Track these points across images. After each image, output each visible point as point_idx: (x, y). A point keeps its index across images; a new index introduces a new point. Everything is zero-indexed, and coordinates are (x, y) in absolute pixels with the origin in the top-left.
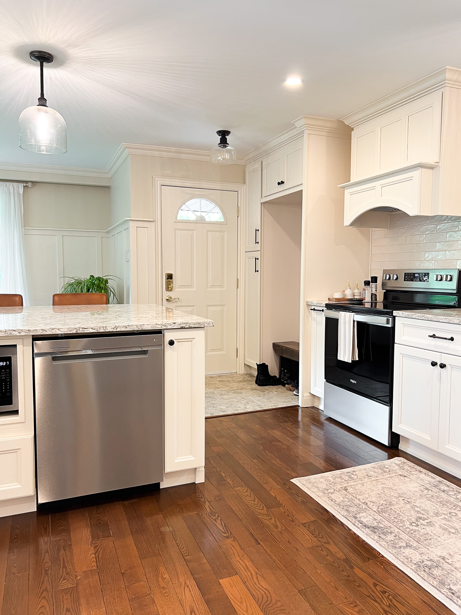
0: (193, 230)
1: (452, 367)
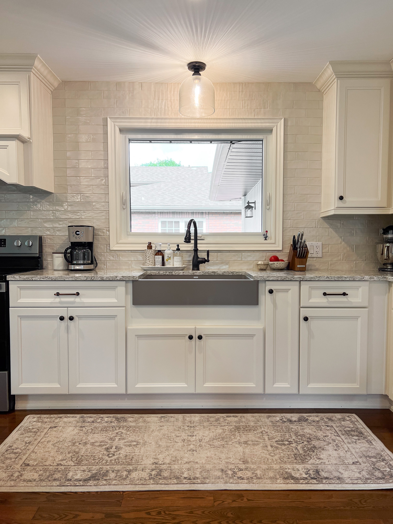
1: (80, 317)
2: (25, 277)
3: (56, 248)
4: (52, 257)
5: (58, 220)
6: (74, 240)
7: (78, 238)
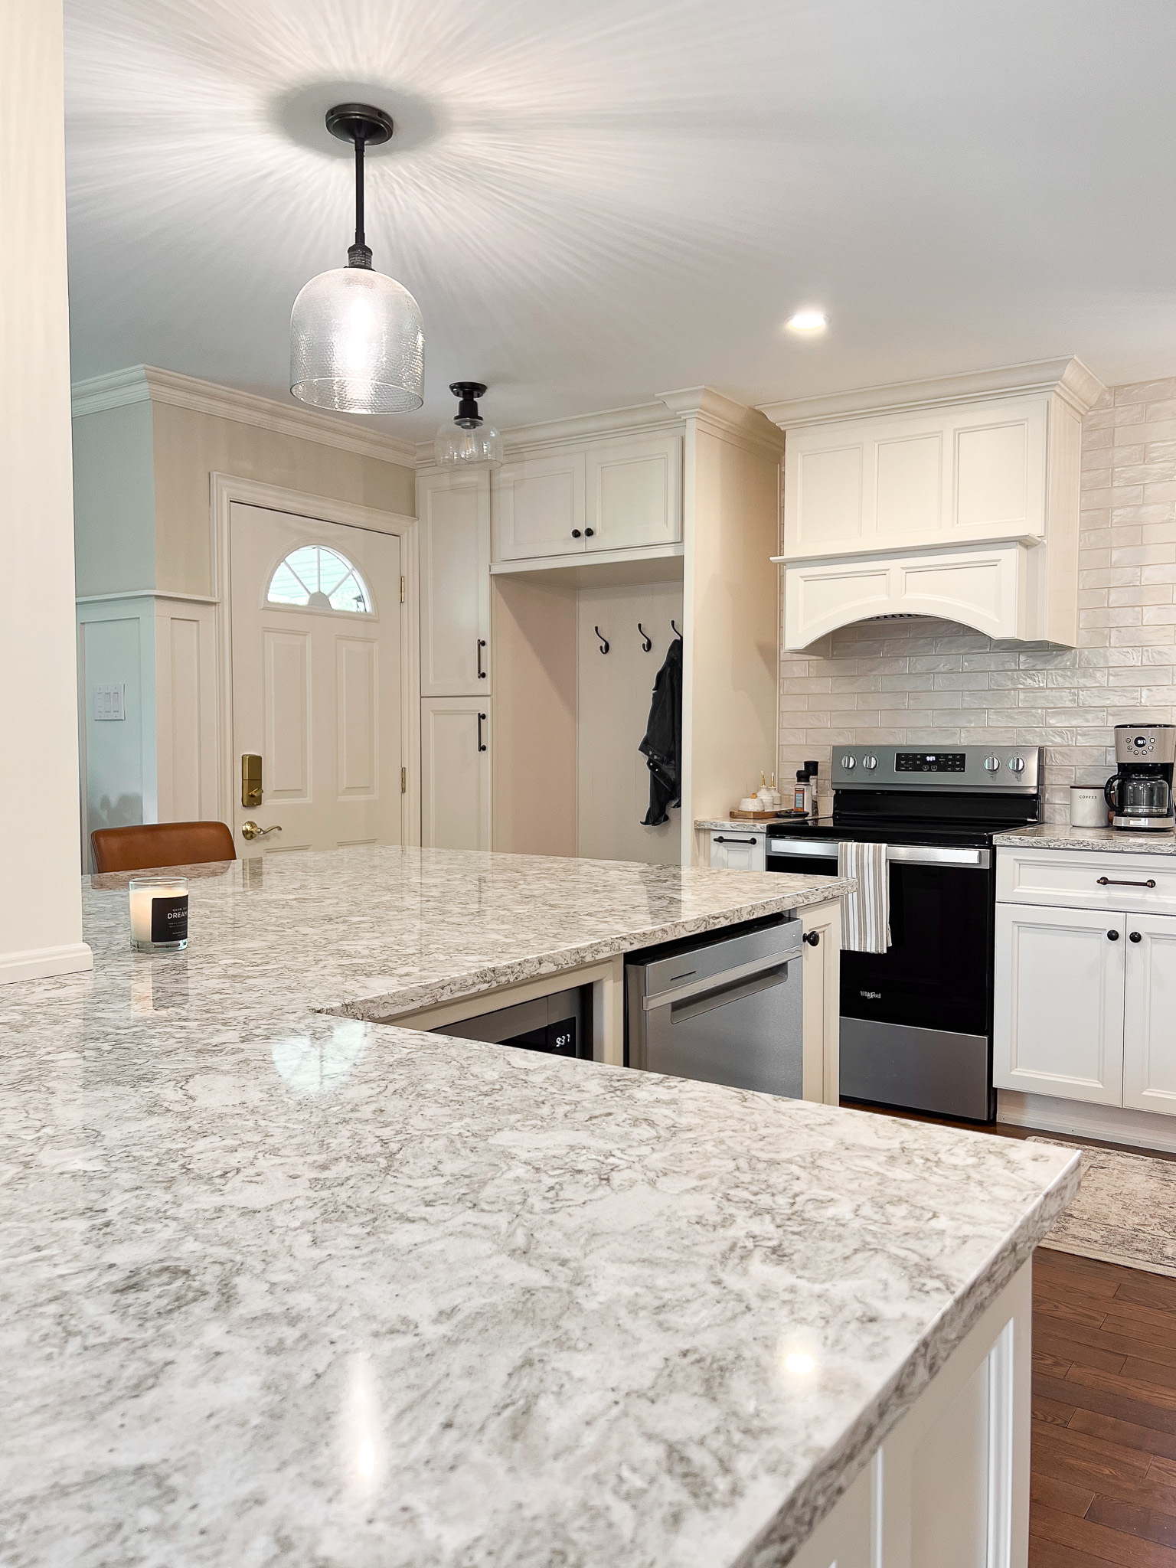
0: (305, 634)
1: (1155, 937)
2: (1033, 840)
3: (1079, 776)
4: (1071, 797)
5: (1084, 709)
6: (1130, 758)
7: (1140, 754)
